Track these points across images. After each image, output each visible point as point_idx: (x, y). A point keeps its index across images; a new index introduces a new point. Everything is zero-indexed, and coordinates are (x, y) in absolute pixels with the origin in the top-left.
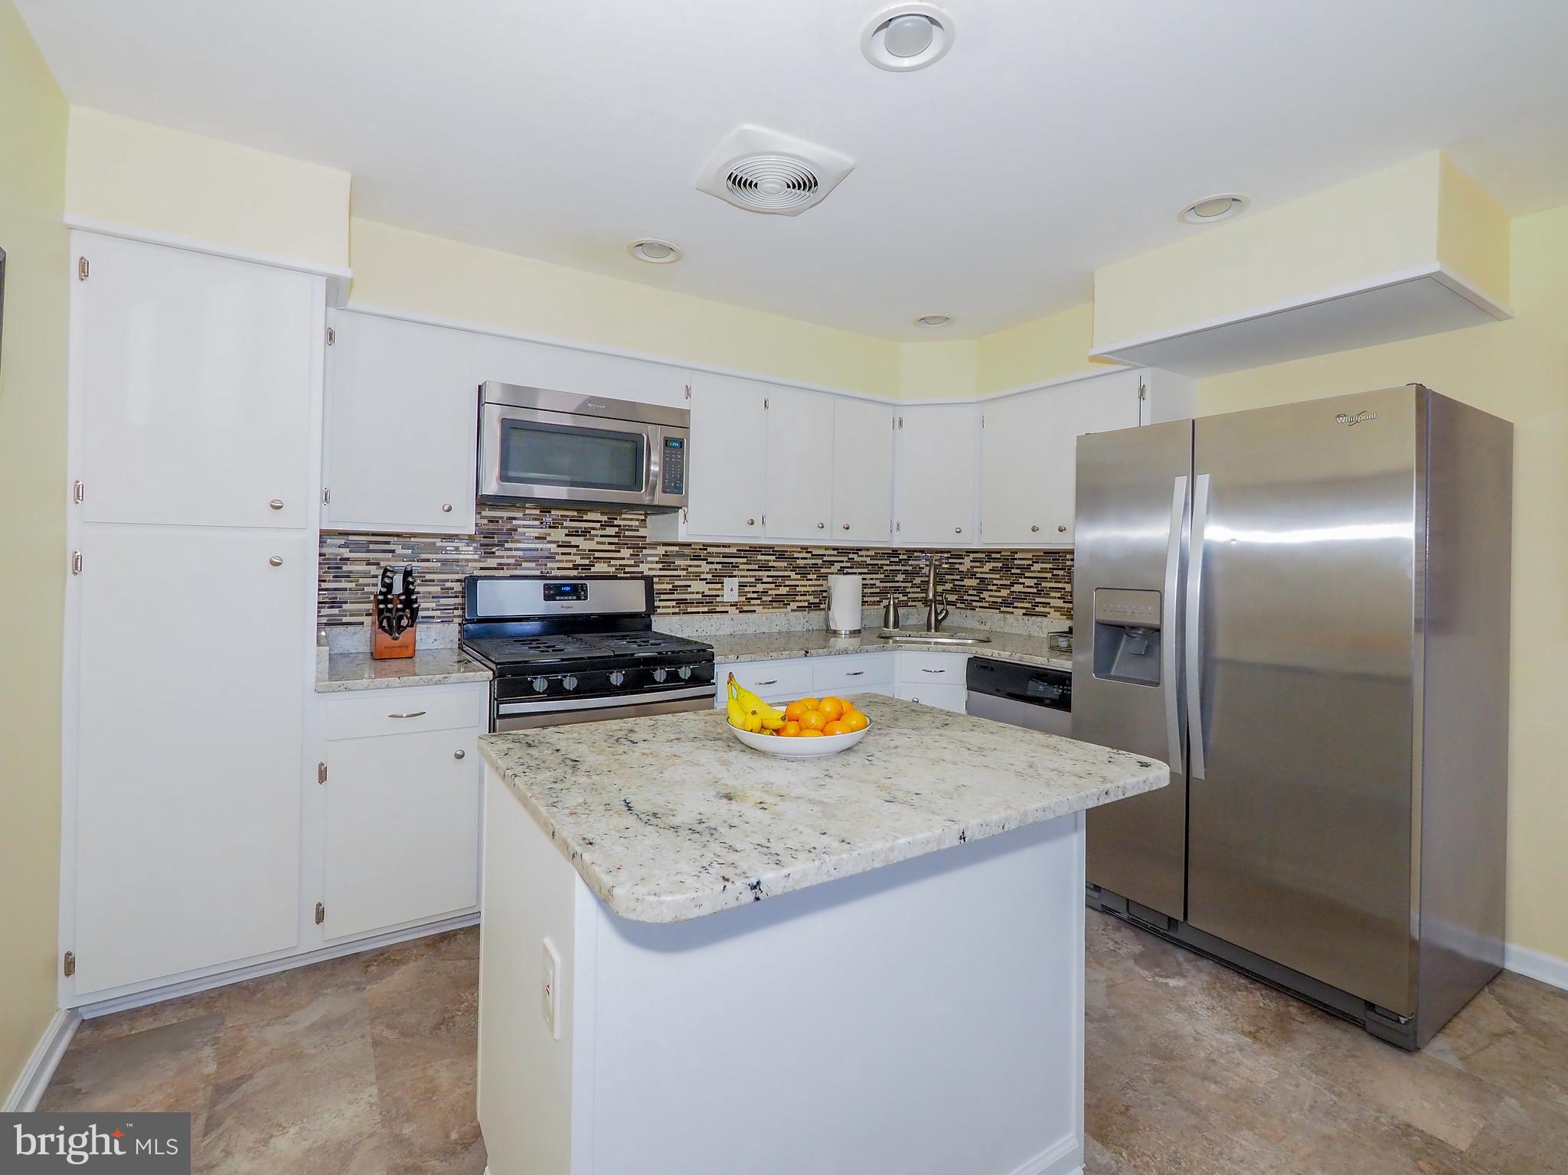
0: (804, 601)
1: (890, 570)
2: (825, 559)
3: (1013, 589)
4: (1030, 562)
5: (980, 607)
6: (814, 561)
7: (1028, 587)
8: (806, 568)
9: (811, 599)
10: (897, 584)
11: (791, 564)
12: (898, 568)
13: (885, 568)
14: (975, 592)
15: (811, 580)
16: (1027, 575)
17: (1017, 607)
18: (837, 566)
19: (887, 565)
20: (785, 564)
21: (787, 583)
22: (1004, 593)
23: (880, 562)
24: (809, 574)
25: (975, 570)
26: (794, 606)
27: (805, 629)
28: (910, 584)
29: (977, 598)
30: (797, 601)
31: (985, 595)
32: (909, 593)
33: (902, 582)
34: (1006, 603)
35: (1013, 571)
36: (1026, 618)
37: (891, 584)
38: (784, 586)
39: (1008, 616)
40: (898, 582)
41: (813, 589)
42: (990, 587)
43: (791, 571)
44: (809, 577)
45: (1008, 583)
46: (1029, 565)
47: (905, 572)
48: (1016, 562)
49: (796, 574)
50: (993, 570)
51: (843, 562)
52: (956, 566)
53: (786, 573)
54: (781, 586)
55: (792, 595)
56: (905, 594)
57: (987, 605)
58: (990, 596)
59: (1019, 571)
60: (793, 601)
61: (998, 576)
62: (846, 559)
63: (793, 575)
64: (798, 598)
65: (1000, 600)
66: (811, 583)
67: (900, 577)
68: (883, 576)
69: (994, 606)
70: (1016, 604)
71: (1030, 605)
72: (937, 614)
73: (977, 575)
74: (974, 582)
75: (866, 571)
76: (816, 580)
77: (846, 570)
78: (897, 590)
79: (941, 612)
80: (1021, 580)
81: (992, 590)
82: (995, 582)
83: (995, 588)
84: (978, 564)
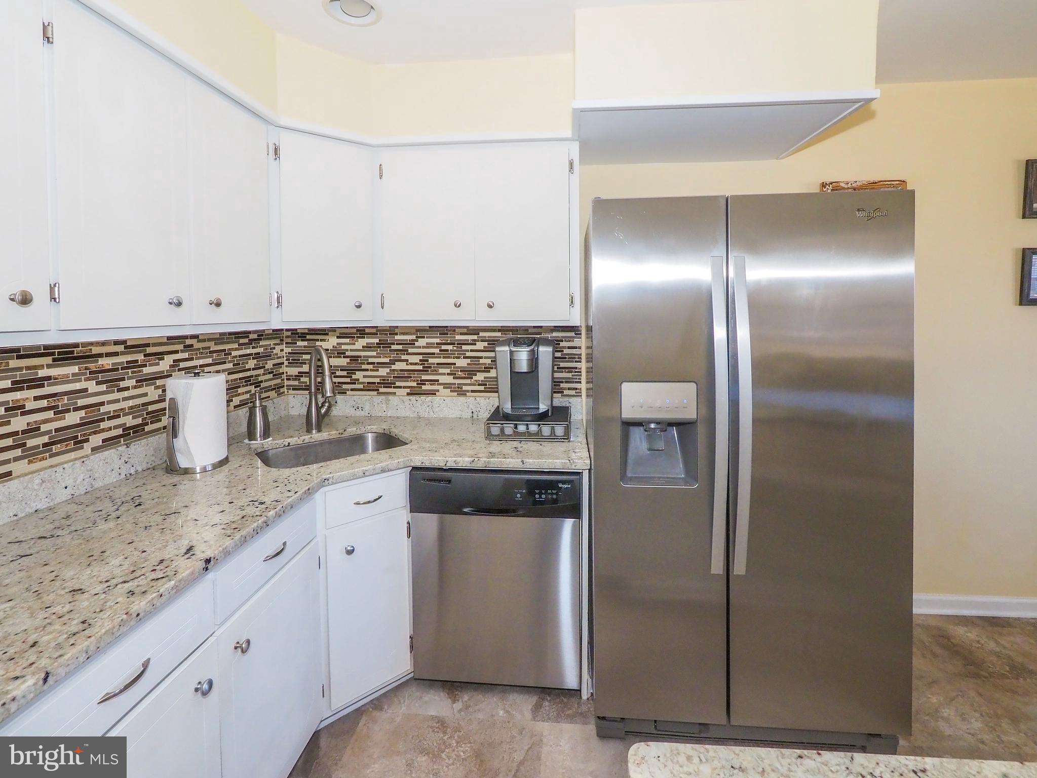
0: (116, 427)
1: (240, 356)
2: (149, 350)
3: (393, 367)
4: (414, 337)
5: (352, 390)
6: (129, 358)
7: (411, 364)
8: (117, 369)
9: (129, 421)
10: (248, 374)
11: (86, 368)
12: (248, 351)
13: (234, 353)
14: (344, 373)
15: (127, 389)
16: (410, 350)
17: (400, 387)
18: (169, 360)
19: (236, 349)
20: (75, 369)
21: (81, 403)
22: (383, 372)
23: (227, 347)
24: (123, 379)
25: (343, 347)
26: (96, 440)
27: (123, 476)
28: (261, 371)
29: (348, 380)
30: (103, 430)
31: (359, 375)
32: (261, 382)
33: (254, 369)
34: (386, 383)
35: (394, 347)
36: (413, 398)
37: (241, 375)
38: (76, 409)
39: (391, 397)
40: (249, 370)
41: (131, 403)
42: (364, 367)
43: (87, 379)
44: (123, 384)
45: (387, 360)
46: (413, 340)
47: (257, 356)
48: (397, 337)
49: (98, 383)
50: (368, 347)
51: (176, 352)
52: (318, 343)
53: (78, 386)
54: (68, 411)
55: (91, 424)
56: (257, 384)
57: (361, 386)
58: (364, 377)
59: (400, 347)
60: (95, 433)
61: (374, 354)
62: (180, 347)
63: (92, 386)
64: (103, 425)
65: (377, 380)
66: (126, 394)
67: (252, 363)
68: (231, 366)
69: (370, 387)
70: (398, 384)
71: (414, 384)
72: (318, 409)
73: (348, 354)
74: (343, 362)
75: (209, 361)
76: (135, 387)
77: (182, 365)
78: (247, 380)
79: (323, 405)
80: (403, 357)
81: (367, 370)
82: (370, 360)
83: (371, 367)
84: (347, 340)
